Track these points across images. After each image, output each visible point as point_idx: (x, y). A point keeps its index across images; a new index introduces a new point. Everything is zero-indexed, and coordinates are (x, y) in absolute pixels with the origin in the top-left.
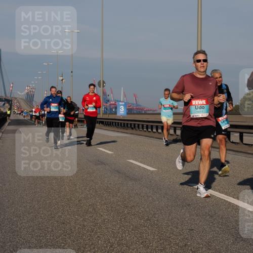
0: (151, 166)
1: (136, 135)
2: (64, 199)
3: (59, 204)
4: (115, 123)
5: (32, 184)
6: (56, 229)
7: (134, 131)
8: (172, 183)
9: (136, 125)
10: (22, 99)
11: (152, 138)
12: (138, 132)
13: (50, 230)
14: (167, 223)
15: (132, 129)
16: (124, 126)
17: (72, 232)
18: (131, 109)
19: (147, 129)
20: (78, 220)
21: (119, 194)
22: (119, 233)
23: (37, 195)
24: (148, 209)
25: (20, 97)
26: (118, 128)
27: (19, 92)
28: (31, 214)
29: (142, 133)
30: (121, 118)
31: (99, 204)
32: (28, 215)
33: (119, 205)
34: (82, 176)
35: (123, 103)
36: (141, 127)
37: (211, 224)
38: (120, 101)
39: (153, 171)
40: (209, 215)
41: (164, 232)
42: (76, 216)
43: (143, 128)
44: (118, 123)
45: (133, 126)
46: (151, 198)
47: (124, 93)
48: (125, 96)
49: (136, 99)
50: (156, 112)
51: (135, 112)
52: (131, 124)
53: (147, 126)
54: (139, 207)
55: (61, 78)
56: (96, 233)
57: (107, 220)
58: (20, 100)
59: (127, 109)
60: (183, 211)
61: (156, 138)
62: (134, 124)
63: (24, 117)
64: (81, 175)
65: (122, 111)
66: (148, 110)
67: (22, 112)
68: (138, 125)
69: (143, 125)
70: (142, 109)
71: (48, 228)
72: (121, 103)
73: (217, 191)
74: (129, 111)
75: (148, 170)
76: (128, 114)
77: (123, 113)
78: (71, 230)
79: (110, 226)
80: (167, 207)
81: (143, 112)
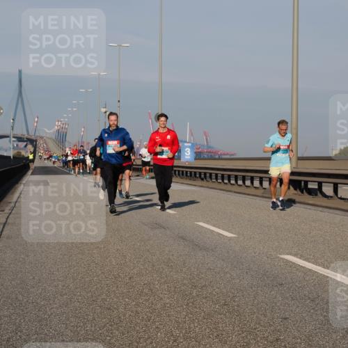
0: (228, 231)
1: (208, 187)
2: (109, 275)
3: (103, 282)
4: (179, 171)
5: (65, 255)
6: (99, 317)
7: (204, 183)
8: (257, 254)
9: (208, 175)
10: (51, 138)
11: (229, 193)
12: (210, 184)
15: (202, 179)
16: (191, 175)
17: (120, 321)
18: (200, 152)
19: (223, 180)
21: (184, 270)
22: (185, 322)
23: (72, 270)
24: (225, 291)
25: (48, 136)
26: (183, 178)
27: (45, 129)
28: (65, 296)
29: (216, 185)
30: (187, 165)
32: (59, 297)
33: (185, 284)
34: (134, 245)
35: (190, 144)
36: (214, 177)
37: (312, 311)
38: (186, 142)
39: (231, 237)
40: (309, 298)
41: (248, 321)
43: (217, 179)
44: (183, 171)
45: (203, 176)
46: (228, 276)
47: (191, 131)
48: (192, 134)
49: (207, 139)
50: (234, 157)
51: (206, 156)
52: (200, 173)
53: (223, 176)
54: (213, 287)
55: (104, 110)
56: (154, 322)
57: (168, 305)
58: (48, 141)
59: (196, 153)
60: (273, 292)
61: (235, 192)
62: (205, 174)
63: (54, 162)
64: (133, 243)
65: (187, 156)
66: (224, 154)
67: (51, 156)
68: (211, 174)
69: (216, 175)
70: (216, 153)
71: (87, 315)
72: (186, 144)
73: (319, 265)
74: (198, 155)
75: (224, 236)
76: (196, 159)
77: (189, 157)
78: (120, 318)
79: (173, 313)
80: (252, 288)
81: (217, 157)
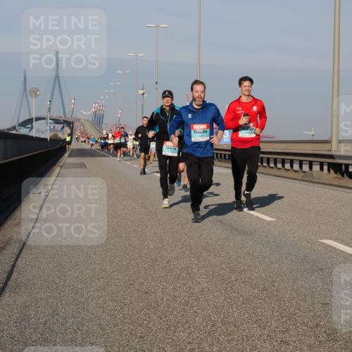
0: (267, 215)
2: (147, 259)
3: (140, 266)
4: (217, 154)
6: (136, 301)
8: (297, 238)
10: (88, 121)
11: (268, 176)
13: (128, 302)
14: (291, 294)
17: (158, 305)
19: (262, 163)
20: (166, 288)
21: (223, 254)
22: (223, 307)
23: (110, 254)
24: (263, 275)
25: (85, 118)
26: (220, 161)
27: (82, 111)
28: (102, 280)
30: (225, 147)
31: (194, 266)
32: (96, 281)
33: (223, 268)
34: (172, 228)
39: (270, 221)
41: (287, 306)
42: (164, 284)
44: (221, 154)
46: (267, 260)
50: (273, 139)
53: (262, 159)
54: (251, 271)
55: (141, 92)
56: (192, 307)
60: (313, 277)
63: (91, 145)
64: (171, 226)
65: (226, 138)
71: (125, 299)
75: (263, 220)
77: (227, 140)
78: (158, 302)
79: (211, 297)
